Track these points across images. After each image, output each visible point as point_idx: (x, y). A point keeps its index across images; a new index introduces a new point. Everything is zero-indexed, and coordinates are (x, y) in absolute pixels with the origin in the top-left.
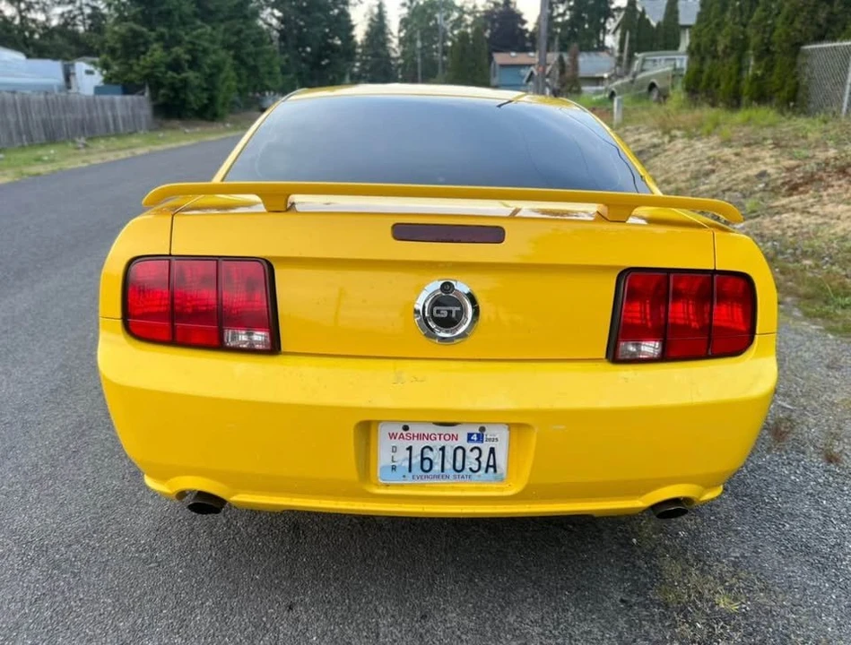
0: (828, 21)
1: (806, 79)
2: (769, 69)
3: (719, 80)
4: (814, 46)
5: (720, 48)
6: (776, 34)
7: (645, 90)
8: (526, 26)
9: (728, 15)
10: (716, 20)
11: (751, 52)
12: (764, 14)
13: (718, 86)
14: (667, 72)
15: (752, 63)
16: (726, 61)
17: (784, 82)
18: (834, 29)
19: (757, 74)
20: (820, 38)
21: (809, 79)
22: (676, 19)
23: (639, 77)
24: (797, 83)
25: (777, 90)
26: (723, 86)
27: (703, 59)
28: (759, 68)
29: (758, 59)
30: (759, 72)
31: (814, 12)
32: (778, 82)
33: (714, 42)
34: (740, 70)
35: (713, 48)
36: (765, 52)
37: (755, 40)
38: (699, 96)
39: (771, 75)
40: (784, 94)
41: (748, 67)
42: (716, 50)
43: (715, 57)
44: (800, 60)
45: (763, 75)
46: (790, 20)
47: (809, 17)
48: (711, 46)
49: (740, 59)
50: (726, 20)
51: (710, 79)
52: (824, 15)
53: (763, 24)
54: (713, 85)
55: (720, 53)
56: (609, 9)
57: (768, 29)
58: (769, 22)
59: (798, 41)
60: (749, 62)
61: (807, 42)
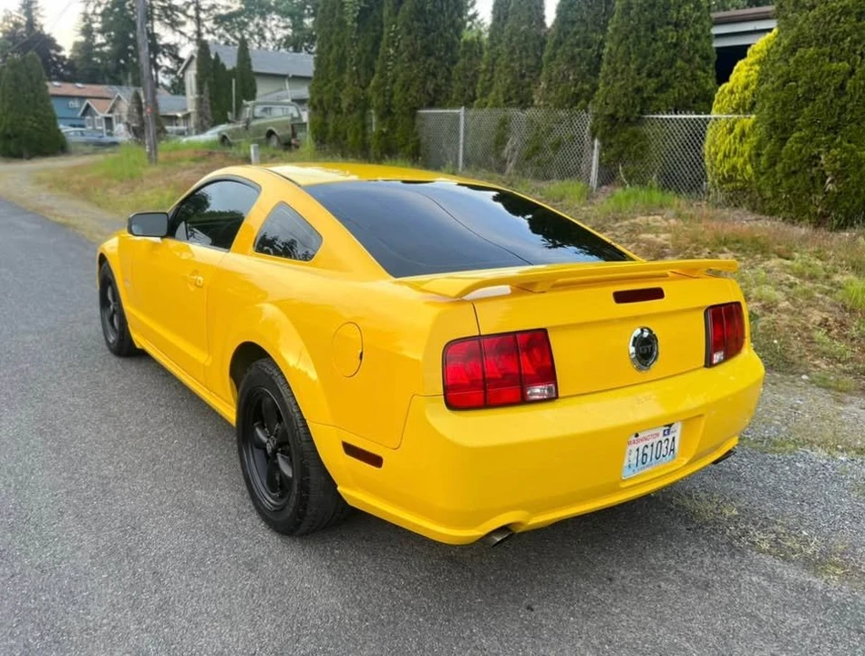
0: (435, 91)
1: (425, 137)
2: (393, 127)
3: (345, 132)
4: (428, 111)
5: (344, 105)
6: (395, 98)
7: (263, 137)
8: (62, 53)
9: (346, 77)
10: (335, 81)
11: (373, 111)
12: (382, 80)
13: (345, 138)
14: (285, 121)
15: (374, 120)
16: (349, 117)
17: (407, 139)
18: (439, 97)
19: (382, 131)
20: (431, 105)
21: (428, 137)
22: (250, 66)
23: (254, 123)
24: (418, 141)
25: (403, 146)
26: (350, 139)
27: (325, 114)
28: (383, 125)
29: (382, 117)
30: (384, 130)
31: (424, 83)
32: (401, 139)
33: (337, 99)
34: (364, 127)
35: (337, 105)
36: (386, 113)
37: (376, 100)
38: (327, 146)
39: (394, 133)
40: (409, 148)
41: (371, 124)
42: (339, 107)
43: (339, 111)
44: (418, 122)
45: (387, 132)
46: (406, 87)
47: (421, 86)
48: (334, 103)
49: (363, 116)
50: (346, 81)
51: (337, 133)
52: (432, 86)
53: (382, 88)
54: (341, 137)
55: (345, 110)
56: (158, 46)
57: (387, 94)
58: (388, 88)
59: (415, 106)
60: (371, 120)
61: (421, 107)
